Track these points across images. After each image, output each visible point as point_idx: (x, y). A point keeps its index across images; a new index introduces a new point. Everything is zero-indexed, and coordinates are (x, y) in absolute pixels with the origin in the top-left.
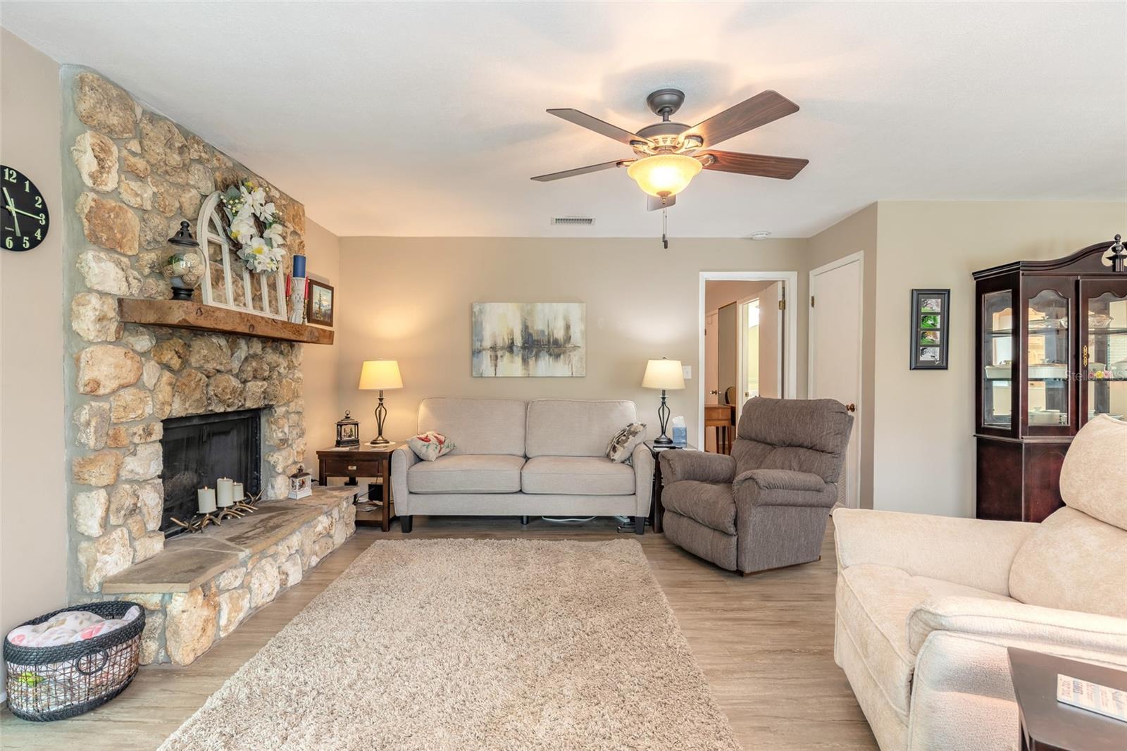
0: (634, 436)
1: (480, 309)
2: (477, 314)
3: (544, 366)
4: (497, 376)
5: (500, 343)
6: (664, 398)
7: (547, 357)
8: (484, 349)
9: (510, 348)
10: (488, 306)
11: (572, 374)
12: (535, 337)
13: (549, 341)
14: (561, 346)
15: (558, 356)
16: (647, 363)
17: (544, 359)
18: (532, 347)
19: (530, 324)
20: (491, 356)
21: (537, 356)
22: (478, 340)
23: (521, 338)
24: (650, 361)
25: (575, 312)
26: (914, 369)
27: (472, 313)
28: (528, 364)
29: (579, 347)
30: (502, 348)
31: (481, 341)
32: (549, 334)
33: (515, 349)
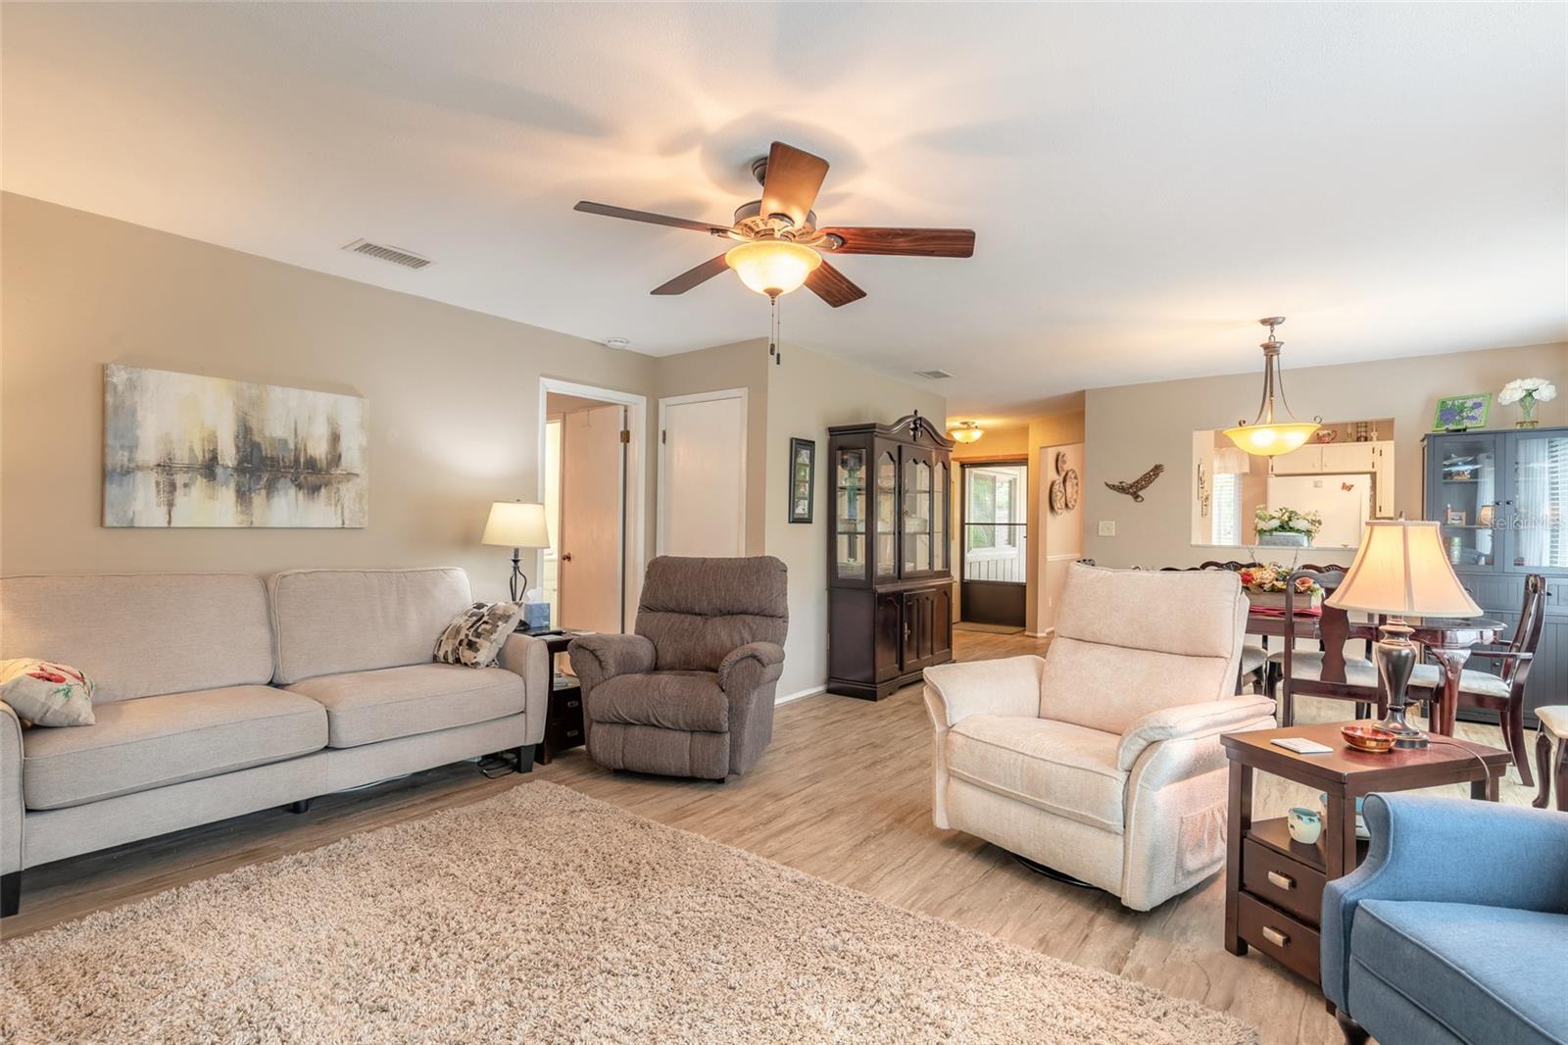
0: (506, 622)
1: (130, 379)
2: (120, 388)
3: (285, 508)
4: (172, 525)
5: (182, 456)
6: (516, 561)
7: (292, 491)
8: (139, 468)
9: (209, 468)
10: (152, 377)
11: (343, 523)
12: (267, 451)
13: (297, 461)
14: (320, 470)
15: (314, 489)
16: (491, 506)
17: (286, 494)
18: (259, 469)
19: (254, 424)
20: (158, 484)
21: (270, 488)
22: (122, 447)
23: (233, 451)
24: (495, 504)
25: (350, 413)
26: (793, 522)
27: (104, 386)
28: (250, 502)
29: (357, 475)
30: (189, 468)
31: (132, 448)
32: (296, 448)
33: (219, 471)
